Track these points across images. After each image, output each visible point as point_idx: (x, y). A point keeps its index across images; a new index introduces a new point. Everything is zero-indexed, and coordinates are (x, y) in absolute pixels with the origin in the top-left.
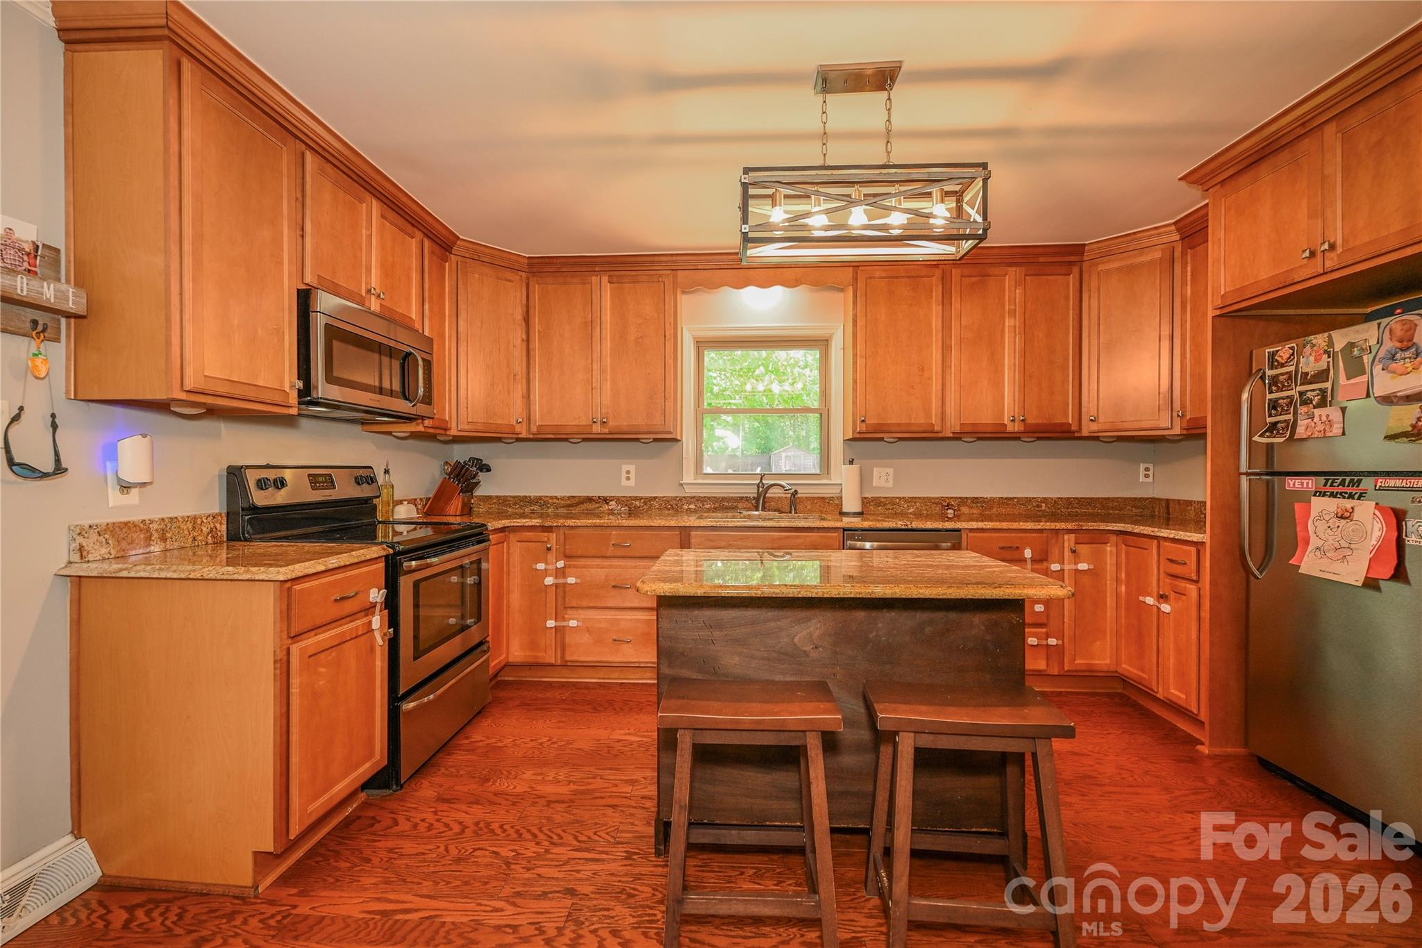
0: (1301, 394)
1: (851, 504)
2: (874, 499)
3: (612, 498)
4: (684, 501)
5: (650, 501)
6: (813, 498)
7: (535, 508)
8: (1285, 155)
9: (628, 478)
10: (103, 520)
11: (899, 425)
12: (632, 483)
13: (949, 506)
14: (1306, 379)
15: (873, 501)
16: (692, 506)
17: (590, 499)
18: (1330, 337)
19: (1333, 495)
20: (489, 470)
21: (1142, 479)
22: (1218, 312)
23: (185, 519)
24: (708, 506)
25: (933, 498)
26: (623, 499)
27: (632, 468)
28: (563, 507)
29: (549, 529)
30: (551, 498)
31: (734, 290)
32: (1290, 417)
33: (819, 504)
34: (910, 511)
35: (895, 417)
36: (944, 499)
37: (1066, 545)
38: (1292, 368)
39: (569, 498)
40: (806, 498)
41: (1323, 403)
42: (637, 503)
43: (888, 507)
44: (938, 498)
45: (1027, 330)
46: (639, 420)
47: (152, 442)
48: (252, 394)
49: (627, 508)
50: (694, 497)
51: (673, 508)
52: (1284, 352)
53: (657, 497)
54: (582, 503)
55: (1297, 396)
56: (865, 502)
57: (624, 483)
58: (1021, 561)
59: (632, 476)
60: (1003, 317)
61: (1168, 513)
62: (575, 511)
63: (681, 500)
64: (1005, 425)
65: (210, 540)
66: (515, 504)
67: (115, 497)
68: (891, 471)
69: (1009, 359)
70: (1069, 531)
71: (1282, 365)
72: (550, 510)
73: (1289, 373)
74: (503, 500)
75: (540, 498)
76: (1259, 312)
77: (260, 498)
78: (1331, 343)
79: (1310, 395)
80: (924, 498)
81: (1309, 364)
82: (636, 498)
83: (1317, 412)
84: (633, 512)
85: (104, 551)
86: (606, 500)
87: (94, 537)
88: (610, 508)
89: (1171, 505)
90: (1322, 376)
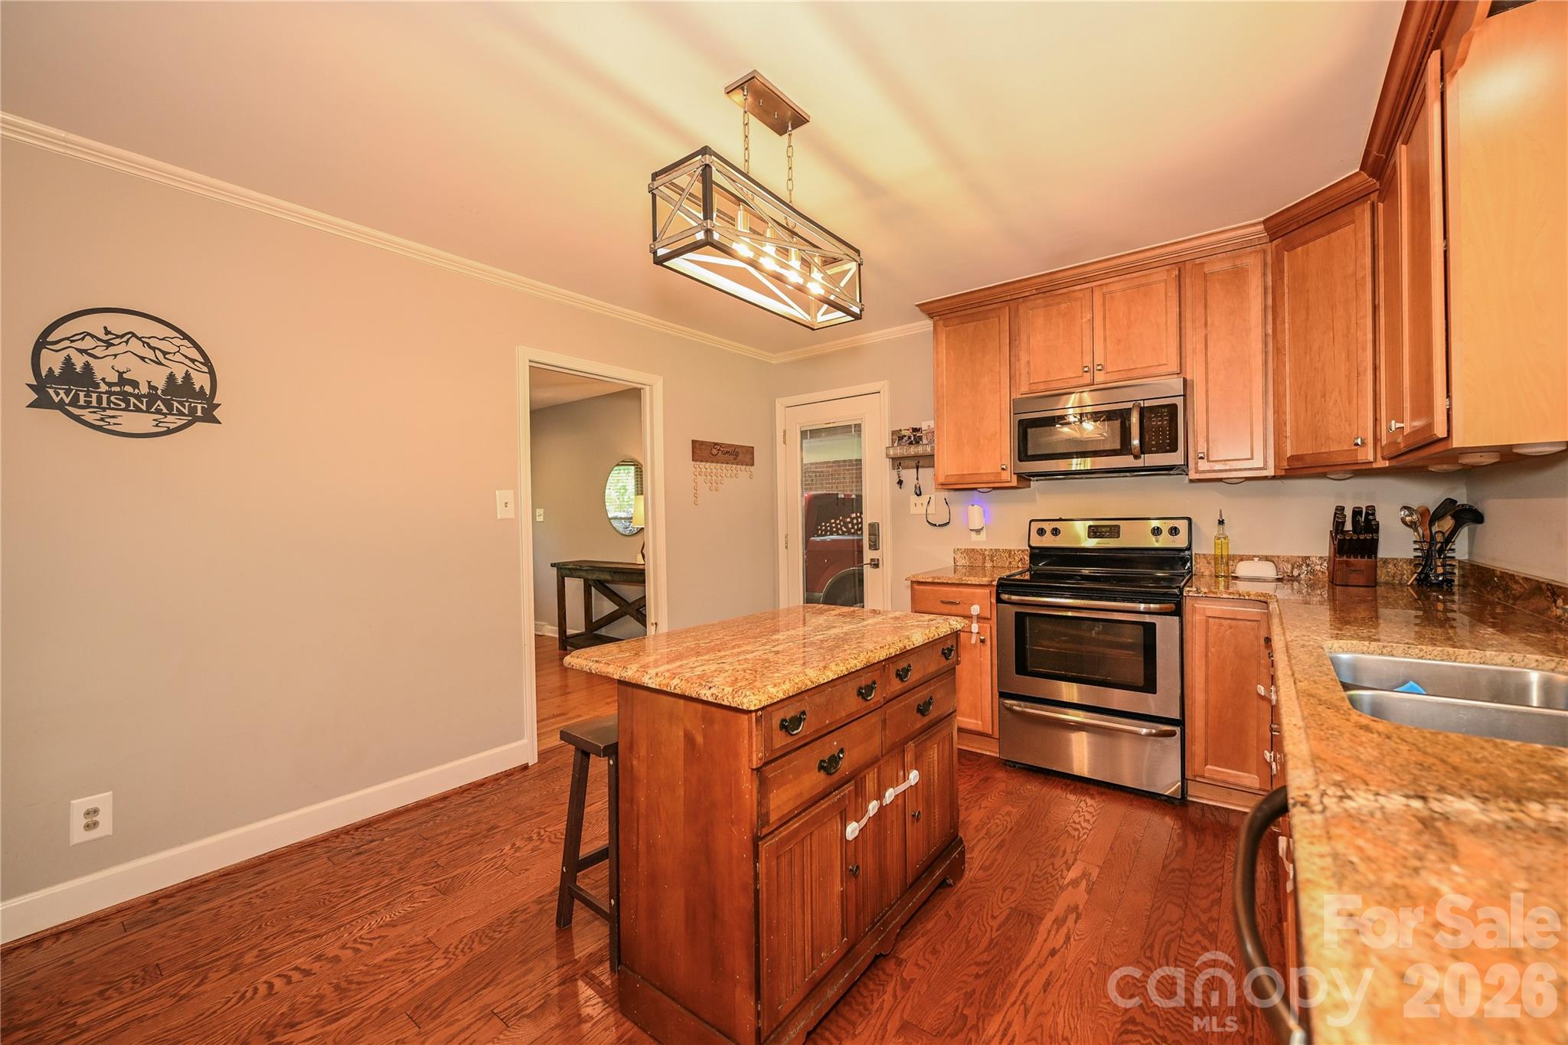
10: (964, 547)
23: (1004, 551)
47: (979, 511)
48: (975, 478)
67: (972, 536)
77: (1038, 541)
85: (964, 562)
87: (961, 554)
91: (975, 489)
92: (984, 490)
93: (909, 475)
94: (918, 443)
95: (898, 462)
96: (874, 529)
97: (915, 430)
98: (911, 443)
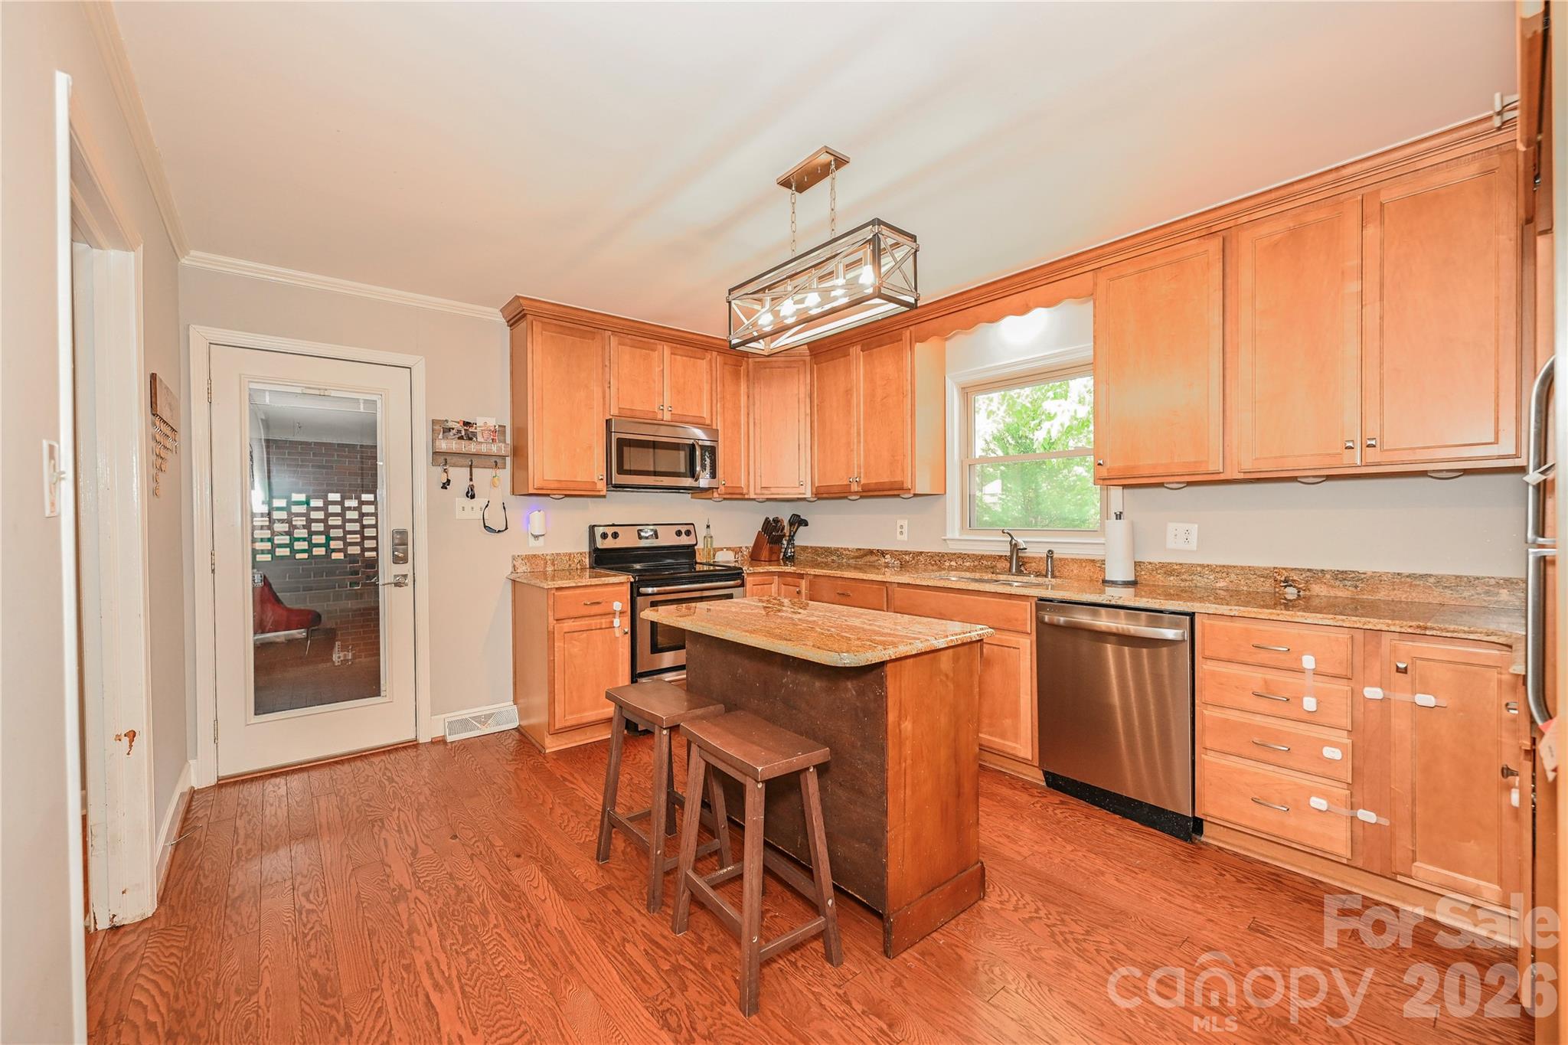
2: (1163, 565)
3: (888, 552)
4: (947, 557)
5: (917, 556)
6: (1082, 560)
7: (835, 558)
9: (901, 533)
10: (524, 554)
12: (905, 537)
13: (1288, 582)
15: (1162, 567)
16: (953, 563)
17: (871, 552)
20: (806, 525)
23: (565, 555)
24: (968, 564)
25: (1258, 568)
26: (897, 553)
27: (905, 523)
29: (801, 576)
30: (845, 549)
33: (1087, 568)
34: (1218, 585)
36: (1276, 570)
39: (857, 550)
40: (1073, 559)
42: (907, 557)
43: (1183, 577)
44: (1268, 569)
46: (885, 478)
47: (546, 516)
48: (572, 486)
49: (899, 561)
50: (956, 554)
51: (936, 564)
53: (923, 552)
54: (866, 555)
56: (1141, 567)
57: (898, 536)
59: (905, 530)
62: (861, 562)
63: (943, 556)
65: (579, 567)
66: (822, 554)
67: (532, 541)
68: (1196, 527)
72: (844, 560)
74: (815, 550)
75: (837, 550)
77: (601, 544)
80: (1243, 568)
82: (907, 553)
84: (903, 566)
85: (524, 568)
86: (883, 553)
87: (520, 561)
88: (886, 562)
91: (548, 495)
92: (557, 496)
93: (459, 475)
94: (471, 439)
95: (440, 458)
96: (401, 540)
97: (466, 424)
98: (461, 438)
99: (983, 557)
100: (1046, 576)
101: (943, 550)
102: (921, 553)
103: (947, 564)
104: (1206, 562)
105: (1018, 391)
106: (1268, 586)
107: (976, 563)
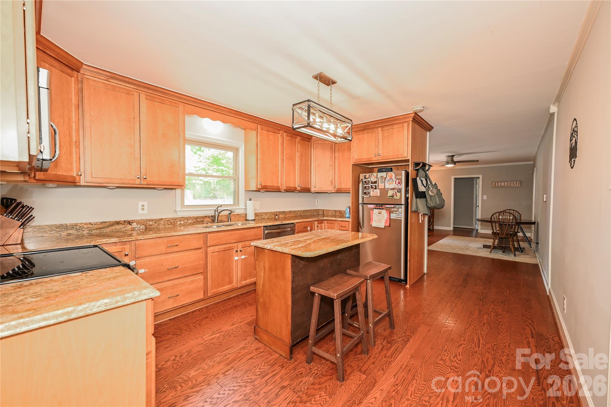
0: (372, 186)
1: (251, 216)
3: (133, 221)
4: (178, 220)
5: (158, 221)
6: (235, 215)
7: (71, 232)
8: (370, 131)
9: (143, 209)
11: (271, 186)
12: (145, 212)
13: (277, 215)
14: (372, 183)
15: (259, 214)
16: (182, 222)
17: (117, 223)
18: (377, 174)
19: (378, 209)
21: (316, 204)
22: (354, 163)
24: (190, 221)
26: (141, 221)
27: (145, 203)
28: (97, 229)
29: (124, 243)
30: (86, 224)
31: (200, 118)
32: (369, 191)
33: (237, 217)
34: (266, 218)
35: (269, 184)
37: (316, 225)
38: (369, 180)
39: (101, 223)
41: (376, 189)
42: (150, 223)
45: (301, 156)
46: (165, 178)
49: (144, 226)
50: (183, 218)
51: (172, 224)
52: (367, 175)
53: (162, 219)
54: (112, 225)
55: (370, 187)
56: (256, 215)
57: (140, 212)
58: (307, 231)
59: (146, 208)
60: (296, 152)
61: (324, 213)
62: (106, 231)
63: (176, 219)
64: (296, 188)
66: (51, 230)
68: (259, 203)
69: (297, 166)
70: (316, 221)
71: (367, 179)
72: (85, 232)
73: (369, 181)
76: (361, 165)
78: (377, 175)
79: (373, 186)
81: (373, 179)
82: (149, 220)
83: (374, 190)
84: (148, 228)
86: (129, 223)
88: (133, 227)
89: (324, 211)
90: (375, 182)
99: (197, 218)
100: (228, 221)
101: (175, 216)
102: (161, 219)
103: (179, 223)
104: (263, 212)
105: (205, 148)
106: (273, 216)
107: (194, 221)
